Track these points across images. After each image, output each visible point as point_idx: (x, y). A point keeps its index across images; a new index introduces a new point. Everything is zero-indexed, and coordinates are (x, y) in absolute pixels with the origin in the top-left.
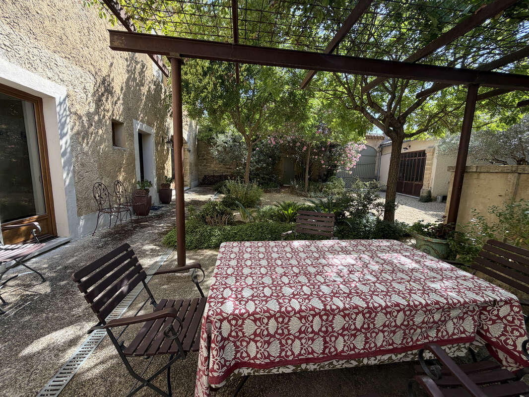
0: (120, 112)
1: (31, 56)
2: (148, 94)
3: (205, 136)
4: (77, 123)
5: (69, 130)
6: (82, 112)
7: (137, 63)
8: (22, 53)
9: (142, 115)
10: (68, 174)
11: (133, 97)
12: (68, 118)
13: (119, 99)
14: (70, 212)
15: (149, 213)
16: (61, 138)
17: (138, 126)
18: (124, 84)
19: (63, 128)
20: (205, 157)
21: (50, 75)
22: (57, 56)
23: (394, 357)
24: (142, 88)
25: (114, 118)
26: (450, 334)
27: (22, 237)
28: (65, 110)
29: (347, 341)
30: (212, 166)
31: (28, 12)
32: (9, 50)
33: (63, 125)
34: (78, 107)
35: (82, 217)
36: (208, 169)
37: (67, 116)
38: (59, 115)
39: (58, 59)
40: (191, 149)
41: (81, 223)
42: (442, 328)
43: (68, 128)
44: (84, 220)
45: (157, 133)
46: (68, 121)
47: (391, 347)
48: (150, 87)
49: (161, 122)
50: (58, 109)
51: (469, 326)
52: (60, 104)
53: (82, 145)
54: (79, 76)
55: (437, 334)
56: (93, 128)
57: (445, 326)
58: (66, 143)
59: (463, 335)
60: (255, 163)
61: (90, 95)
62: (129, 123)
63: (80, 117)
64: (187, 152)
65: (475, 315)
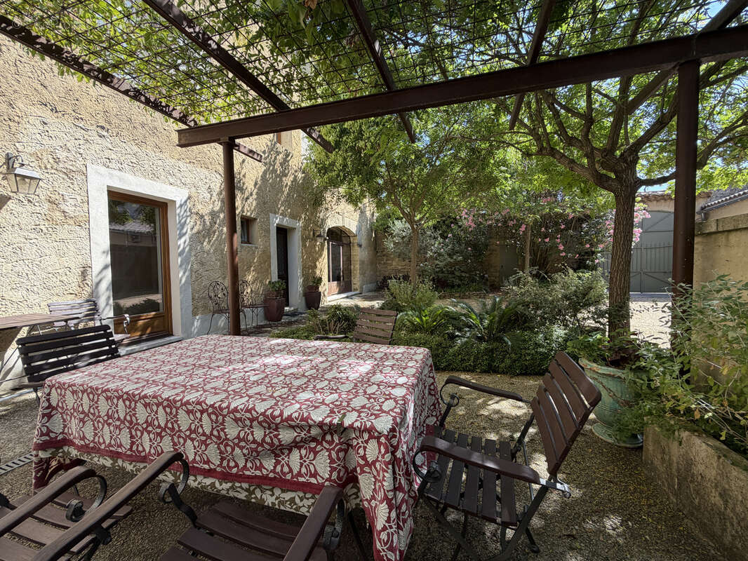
0: (253, 208)
1: (155, 167)
2: (292, 185)
3: (381, 225)
4: (199, 223)
5: (189, 230)
6: (205, 210)
7: (278, 153)
8: (146, 166)
9: (283, 208)
10: (184, 273)
11: (271, 190)
12: (189, 219)
13: (251, 194)
14: (183, 310)
15: (281, 319)
16: (180, 238)
17: (276, 220)
18: (260, 178)
19: (183, 228)
20: (384, 253)
21: (172, 181)
22: (181, 164)
23: (217, 484)
24: (284, 179)
25: (244, 214)
26: (295, 472)
27: (139, 331)
28: (186, 211)
29: (154, 441)
30: (394, 263)
31: (155, 131)
32: (135, 165)
33: (183, 226)
34: (199, 207)
35: (197, 317)
36: (389, 268)
37: (187, 216)
38: (179, 217)
39: (181, 165)
40: (364, 242)
41: (195, 323)
42: (283, 459)
43: (187, 228)
44: (199, 321)
45: (305, 228)
46: (188, 221)
47: (206, 467)
48: (296, 177)
49: (312, 214)
50: (178, 211)
51: (322, 466)
52: (181, 206)
53: (203, 244)
54: (203, 177)
55: (275, 467)
56: (217, 226)
57: (289, 458)
58: (185, 243)
59: (313, 481)
60: (446, 257)
61: (215, 194)
62: (264, 218)
63: (202, 217)
64: (356, 248)
65: (333, 449)
